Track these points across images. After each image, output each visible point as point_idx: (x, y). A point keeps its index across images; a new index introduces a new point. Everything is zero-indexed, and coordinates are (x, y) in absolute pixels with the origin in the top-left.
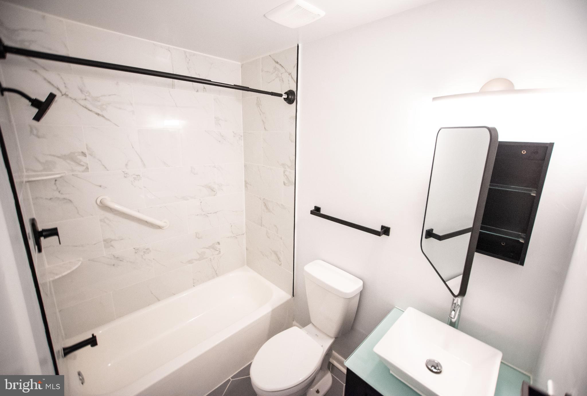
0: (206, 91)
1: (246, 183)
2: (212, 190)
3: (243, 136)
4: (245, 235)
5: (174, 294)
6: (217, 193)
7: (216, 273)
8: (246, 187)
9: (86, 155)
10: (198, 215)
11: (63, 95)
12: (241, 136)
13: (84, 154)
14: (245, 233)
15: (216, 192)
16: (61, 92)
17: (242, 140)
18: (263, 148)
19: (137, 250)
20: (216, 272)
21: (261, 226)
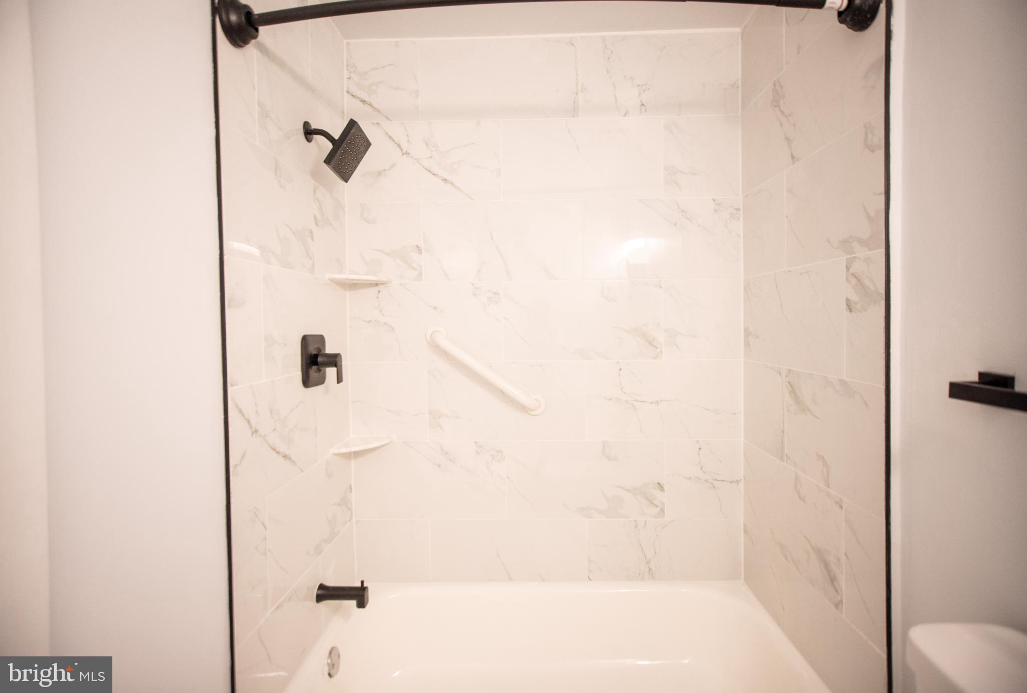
0: (646, 111)
1: (747, 333)
2: (651, 342)
3: (741, 208)
4: (742, 484)
5: (543, 580)
6: (661, 352)
7: (650, 569)
8: (747, 344)
9: (421, 250)
10: (610, 399)
11: (403, 154)
12: (738, 209)
13: (419, 249)
14: (740, 480)
15: (659, 350)
16: (402, 150)
17: (738, 219)
18: (787, 217)
19: (480, 447)
20: (648, 563)
21: (782, 459)
